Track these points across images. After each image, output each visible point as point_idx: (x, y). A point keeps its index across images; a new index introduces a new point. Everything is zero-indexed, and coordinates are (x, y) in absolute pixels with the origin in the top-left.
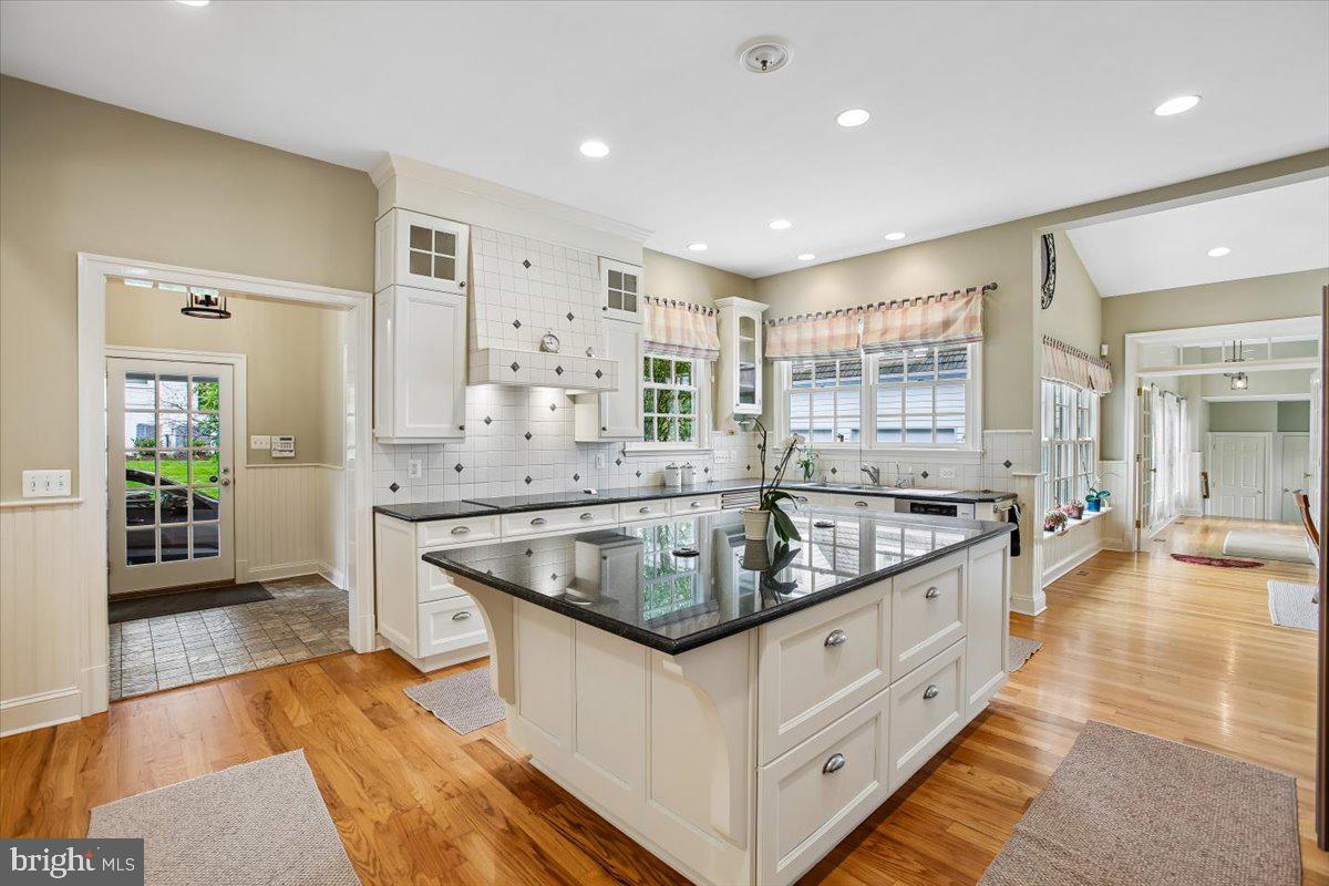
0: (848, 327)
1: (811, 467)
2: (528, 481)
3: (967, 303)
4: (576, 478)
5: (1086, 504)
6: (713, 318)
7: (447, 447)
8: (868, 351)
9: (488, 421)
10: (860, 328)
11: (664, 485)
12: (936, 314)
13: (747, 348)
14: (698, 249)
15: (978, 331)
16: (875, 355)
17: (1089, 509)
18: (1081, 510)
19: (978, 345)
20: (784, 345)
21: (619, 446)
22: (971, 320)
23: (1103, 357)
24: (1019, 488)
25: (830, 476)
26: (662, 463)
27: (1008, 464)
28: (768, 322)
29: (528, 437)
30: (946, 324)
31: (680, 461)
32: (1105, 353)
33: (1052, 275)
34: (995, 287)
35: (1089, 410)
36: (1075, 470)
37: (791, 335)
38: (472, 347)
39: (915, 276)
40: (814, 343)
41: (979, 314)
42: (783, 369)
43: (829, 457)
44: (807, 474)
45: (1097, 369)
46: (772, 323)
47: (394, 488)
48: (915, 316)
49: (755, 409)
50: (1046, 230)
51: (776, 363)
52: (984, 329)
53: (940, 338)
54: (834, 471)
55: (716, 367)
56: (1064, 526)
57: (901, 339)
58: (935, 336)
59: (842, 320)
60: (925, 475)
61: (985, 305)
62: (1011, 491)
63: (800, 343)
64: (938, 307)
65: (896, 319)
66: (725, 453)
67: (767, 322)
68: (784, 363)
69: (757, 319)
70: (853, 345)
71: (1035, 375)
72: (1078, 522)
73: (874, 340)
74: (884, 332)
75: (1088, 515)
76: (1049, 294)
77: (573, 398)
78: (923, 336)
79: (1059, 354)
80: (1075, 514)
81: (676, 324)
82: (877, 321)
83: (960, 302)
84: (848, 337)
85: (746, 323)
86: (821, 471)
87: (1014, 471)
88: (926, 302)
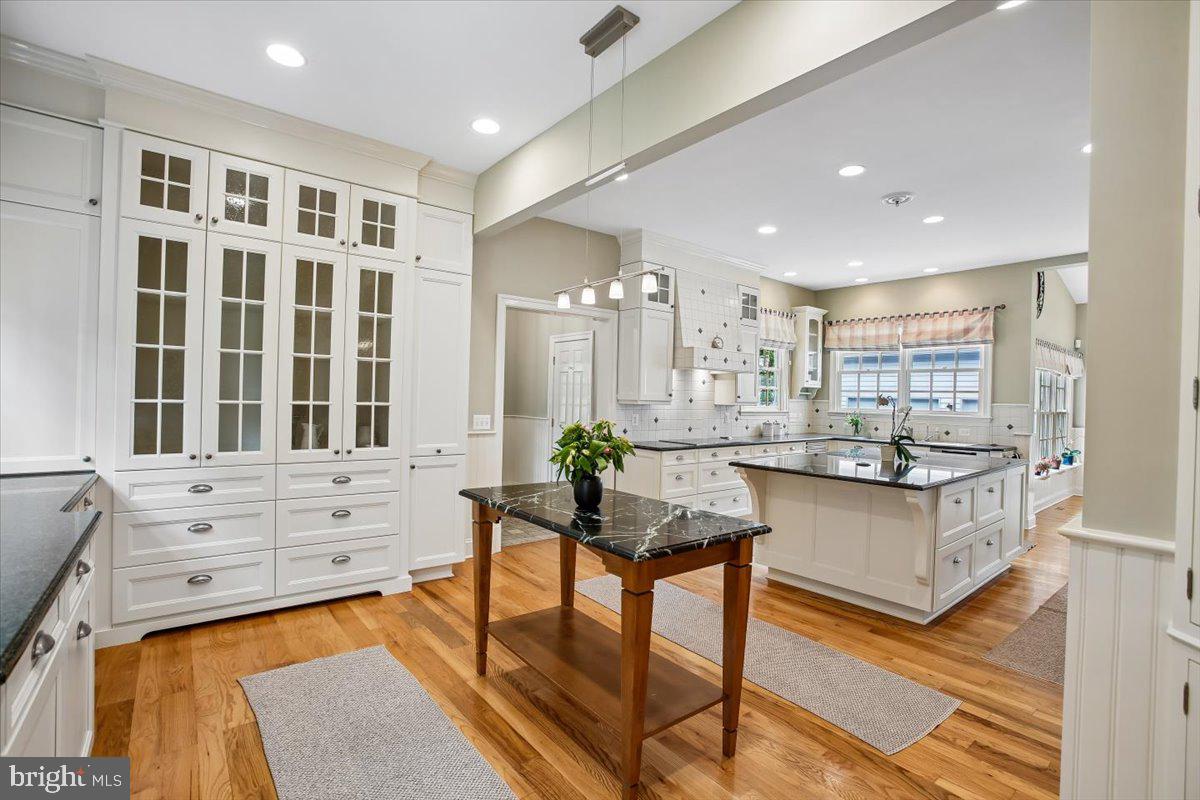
0: (891, 328)
1: (859, 426)
2: (690, 431)
3: (983, 317)
4: (714, 428)
5: (1062, 459)
6: (792, 321)
7: (653, 407)
8: (905, 347)
10: (900, 331)
11: (761, 435)
12: (959, 324)
13: (813, 340)
14: (792, 276)
15: (990, 336)
16: (910, 350)
17: (1064, 463)
18: (1059, 463)
19: (990, 346)
20: (839, 339)
21: (737, 409)
22: (985, 329)
23: (1076, 349)
24: (1018, 443)
25: (873, 432)
26: (760, 421)
27: (1010, 427)
28: (828, 322)
29: (691, 401)
30: (967, 331)
31: (771, 419)
32: (1078, 346)
33: (1041, 294)
34: (1004, 307)
35: (1064, 389)
36: (1054, 433)
37: (846, 332)
38: (678, 345)
39: (943, 296)
40: (864, 339)
41: (991, 325)
42: (837, 356)
43: (873, 419)
44: (857, 431)
45: (1073, 359)
46: (830, 323)
47: (625, 432)
48: (943, 325)
49: (817, 384)
50: (1040, 270)
51: (832, 352)
52: (995, 335)
53: (962, 340)
54: (876, 429)
55: (792, 354)
56: (1048, 472)
57: (932, 339)
58: (958, 338)
59: (885, 323)
60: (947, 433)
61: (995, 318)
62: (1012, 445)
63: (852, 338)
64: (962, 318)
65: (928, 326)
66: (795, 415)
67: (826, 322)
68: (838, 353)
69: (820, 320)
70: (895, 342)
71: (1031, 366)
72: (1057, 471)
73: (911, 340)
74: (919, 334)
75: (1063, 467)
76: (1040, 309)
77: (715, 377)
78: (949, 338)
79: (1046, 350)
80: (1054, 465)
81: (772, 325)
82: (914, 327)
83: (978, 316)
84: (890, 336)
85: (813, 323)
86: (866, 429)
87: (1015, 431)
88: (951, 315)
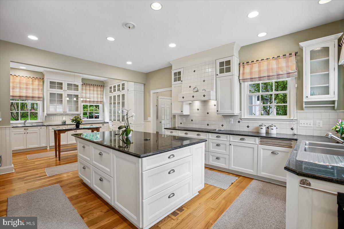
2: (208, 125)
4: (222, 126)
7: (190, 116)
9: (198, 110)
21: (239, 117)
47: (181, 123)
